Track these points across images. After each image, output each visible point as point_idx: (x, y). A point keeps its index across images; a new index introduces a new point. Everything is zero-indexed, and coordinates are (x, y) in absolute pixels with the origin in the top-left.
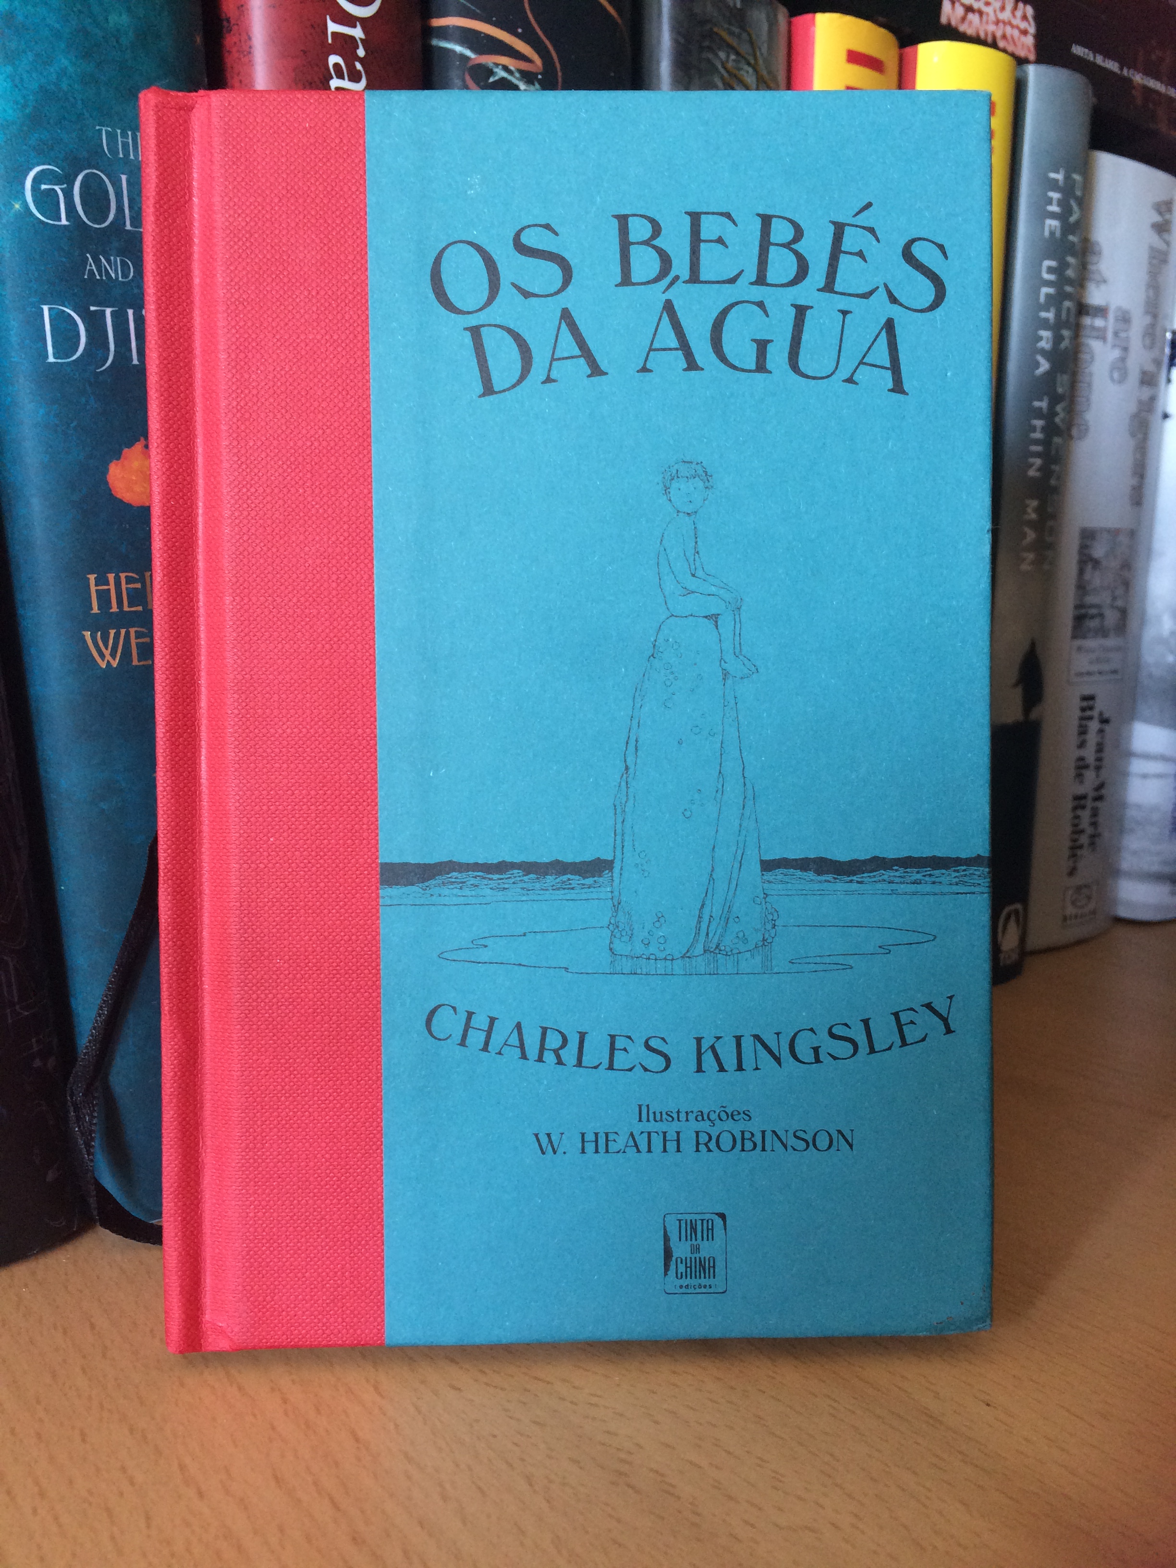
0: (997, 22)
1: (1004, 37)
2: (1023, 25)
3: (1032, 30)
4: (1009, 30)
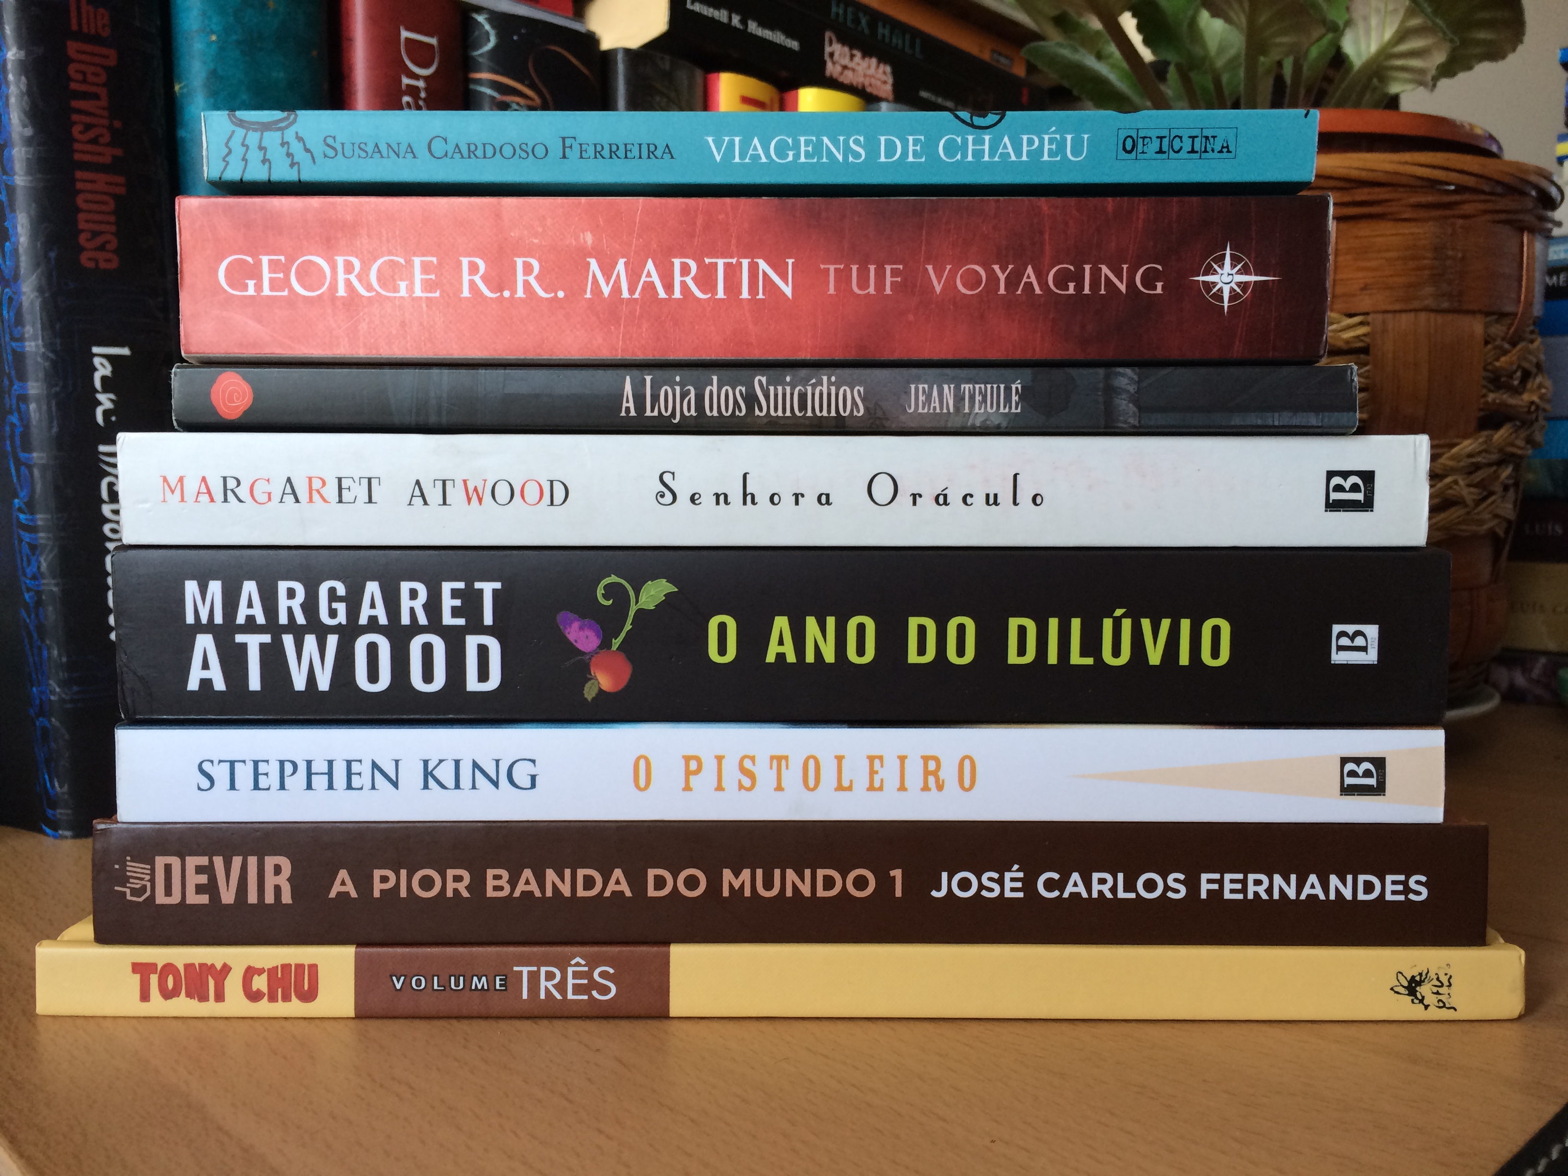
0: (865, 76)
1: (871, 85)
2: (884, 78)
3: (890, 80)
4: (873, 81)
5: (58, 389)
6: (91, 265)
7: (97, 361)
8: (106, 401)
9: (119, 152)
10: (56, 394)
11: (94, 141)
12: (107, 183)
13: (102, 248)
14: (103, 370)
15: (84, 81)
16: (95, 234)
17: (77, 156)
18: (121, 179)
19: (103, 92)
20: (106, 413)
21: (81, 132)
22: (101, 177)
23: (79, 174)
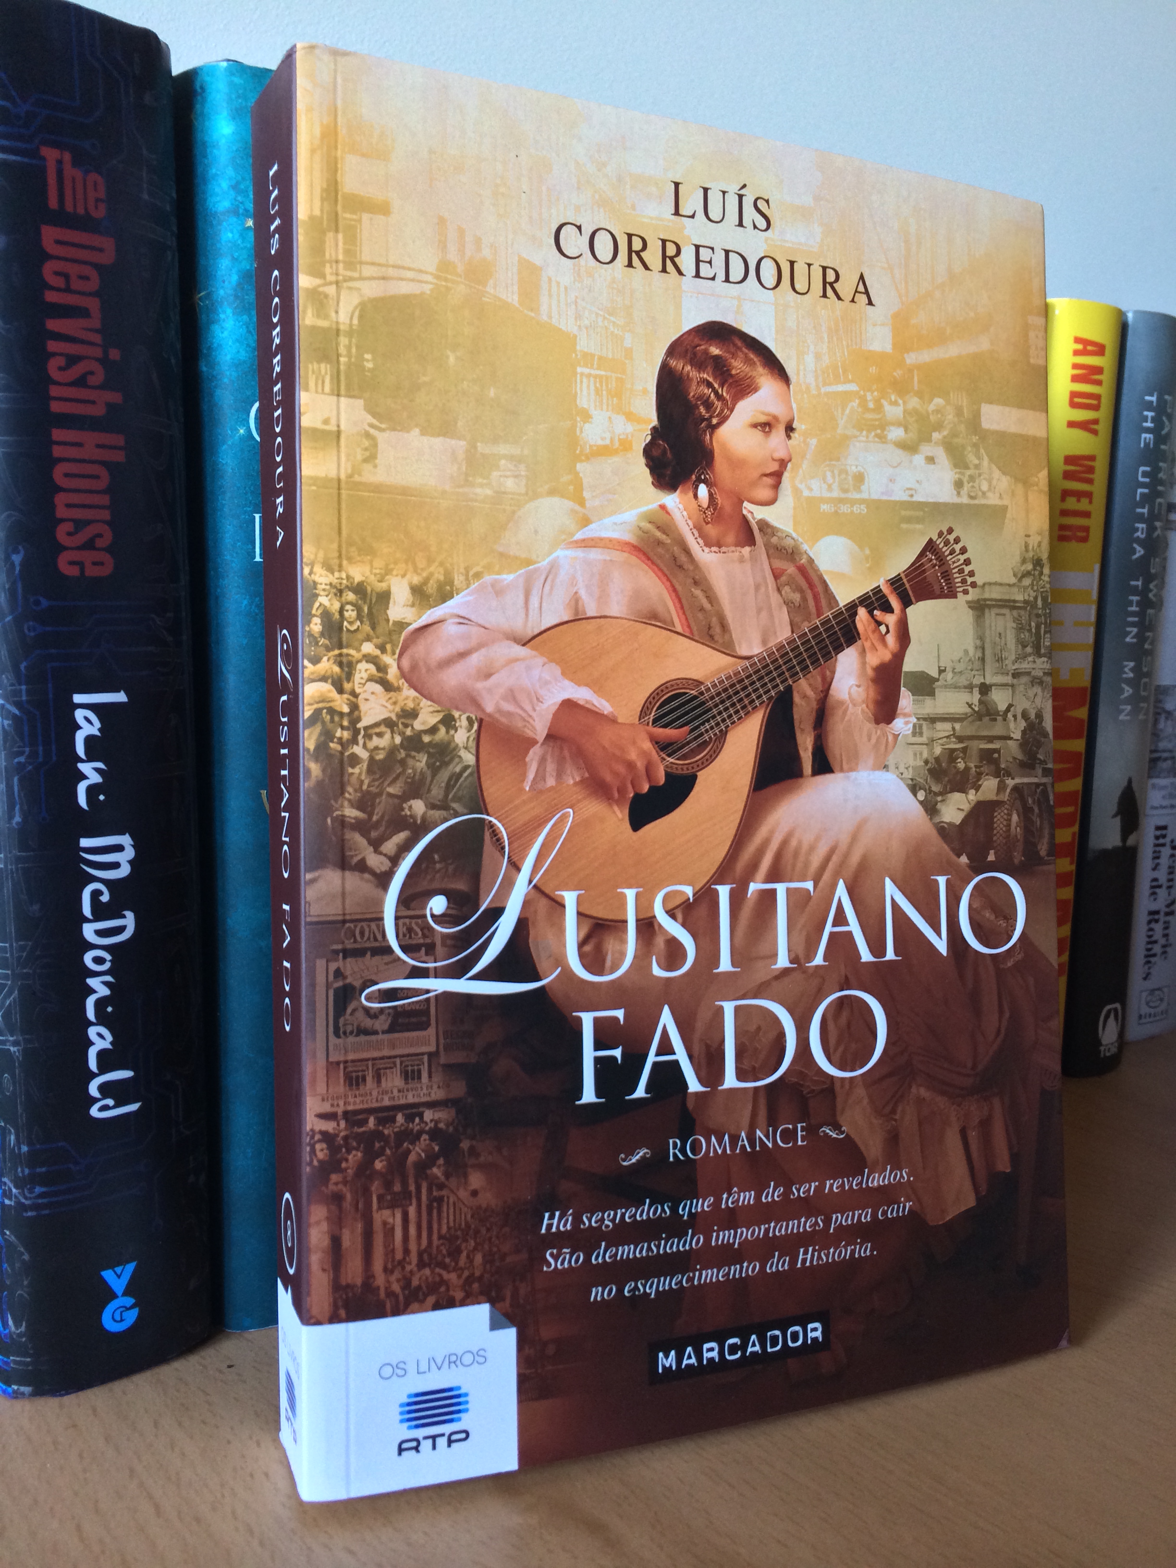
5: (22, 759)
6: (73, 571)
7: (79, 715)
8: (92, 772)
9: (115, 397)
10: (21, 767)
11: (81, 382)
12: (98, 446)
13: (89, 545)
14: (87, 727)
15: (68, 290)
16: (80, 524)
17: (56, 407)
18: (119, 440)
19: (93, 305)
20: (92, 791)
21: (61, 369)
22: (90, 438)
23: (58, 434)
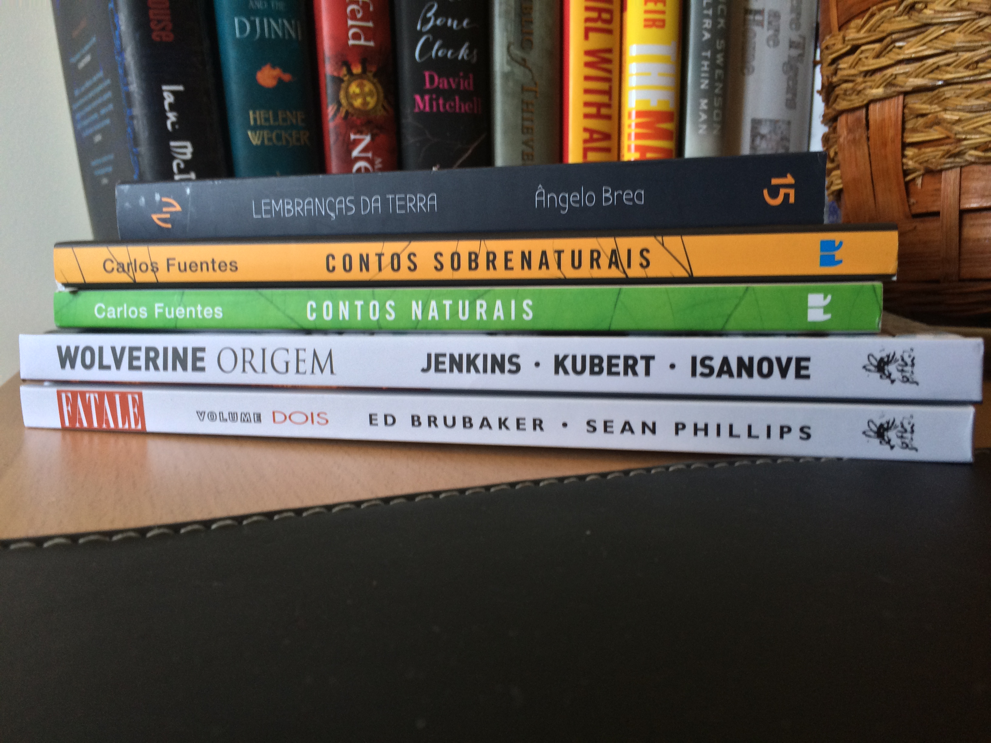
6: (158, 39)
7: (165, 94)
8: (172, 117)
13: (163, 29)
14: (169, 99)
16: (159, 21)
20: (173, 124)
